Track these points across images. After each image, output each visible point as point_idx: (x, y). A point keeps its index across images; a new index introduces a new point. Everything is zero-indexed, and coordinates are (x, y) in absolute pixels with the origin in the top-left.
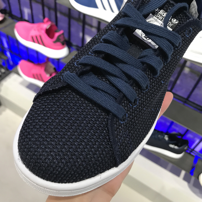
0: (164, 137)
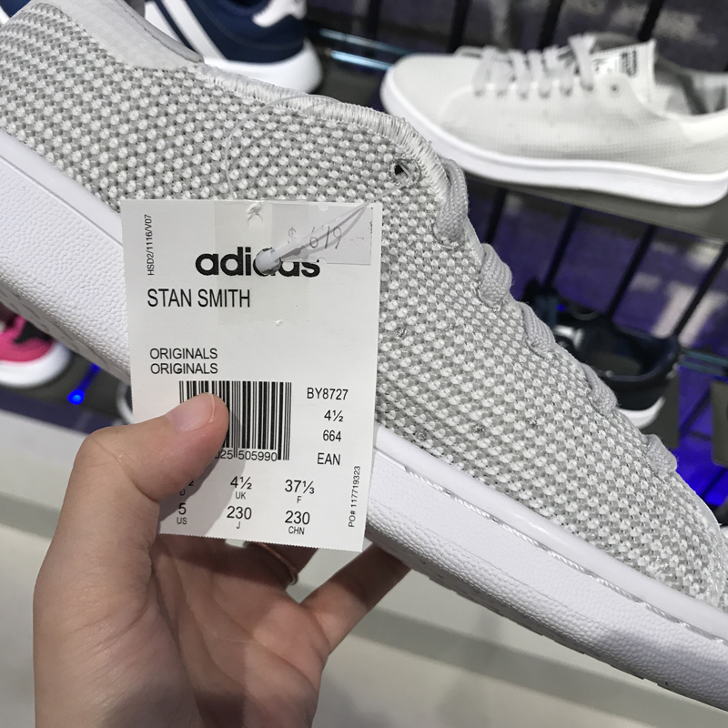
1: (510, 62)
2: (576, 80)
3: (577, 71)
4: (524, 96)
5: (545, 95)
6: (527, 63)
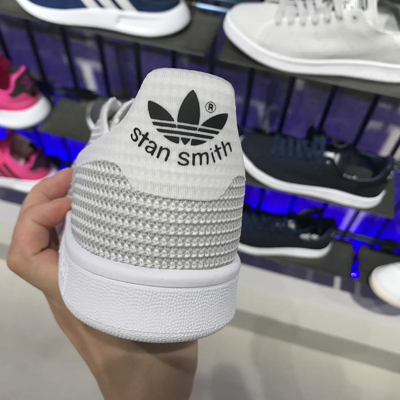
0: (287, 223)
2: (333, 14)
3: (333, 9)
4: (303, 24)
5: (315, 23)
6: (305, 5)
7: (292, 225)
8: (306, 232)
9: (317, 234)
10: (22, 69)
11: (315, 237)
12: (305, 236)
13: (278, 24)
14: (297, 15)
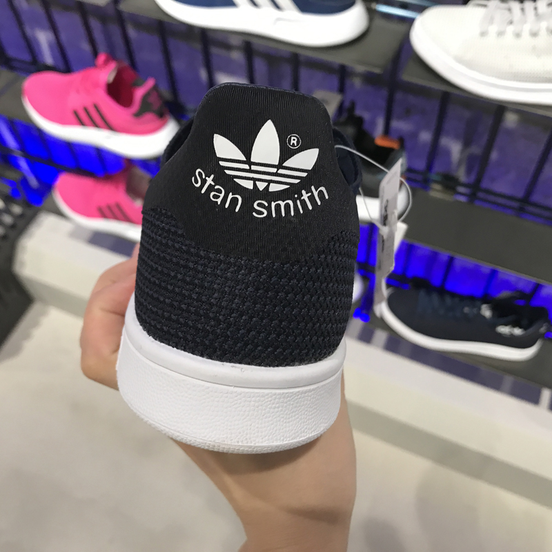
0: (480, 309)
1: (510, 10)
4: (518, 35)
5: (534, 34)
6: (523, 10)
7: (486, 312)
8: (506, 325)
9: (520, 327)
10: (150, 83)
11: (518, 331)
12: (504, 330)
13: (483, 34)
14: (511, 22)
